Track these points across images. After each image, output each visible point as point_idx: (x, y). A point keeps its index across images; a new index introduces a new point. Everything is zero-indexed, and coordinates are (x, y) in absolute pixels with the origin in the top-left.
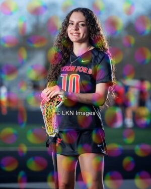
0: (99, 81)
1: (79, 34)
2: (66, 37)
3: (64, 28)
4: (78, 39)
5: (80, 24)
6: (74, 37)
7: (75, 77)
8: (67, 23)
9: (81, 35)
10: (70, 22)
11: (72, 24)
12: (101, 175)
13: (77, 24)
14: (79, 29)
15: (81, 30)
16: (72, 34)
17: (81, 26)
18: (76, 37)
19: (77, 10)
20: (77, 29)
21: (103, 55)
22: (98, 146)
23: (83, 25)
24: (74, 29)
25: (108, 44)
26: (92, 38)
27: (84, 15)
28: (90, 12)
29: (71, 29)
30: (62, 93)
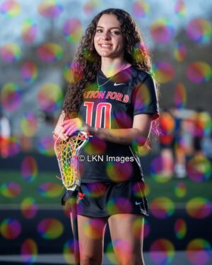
0: (138, 112)
1: (111, 45)
2: (91, 49)
3: (88, 36)
4: (110, 52)
5: (112, 31)
6: (103, 49)
7: (105, 107)
8: (93, 30)
9: (114, 47)
10: (98, 29)
11: (102, 31)
12: (139, 245)
13: (109, 31)
14: (111, 39)
15: (115, 41)
16: (100, 45)
17: (113, 34)
18: (107, 50)
19: (108, 12)
20: (108, 39)
21: (145, 76)
22: (137, 204)
23: (116, 33)
24: (104, 38)
25: (151, 60)
26: (129, 52)
27: (118, 19)
28: (126, 15)
29: (99, 39)
30: (86, 128)
